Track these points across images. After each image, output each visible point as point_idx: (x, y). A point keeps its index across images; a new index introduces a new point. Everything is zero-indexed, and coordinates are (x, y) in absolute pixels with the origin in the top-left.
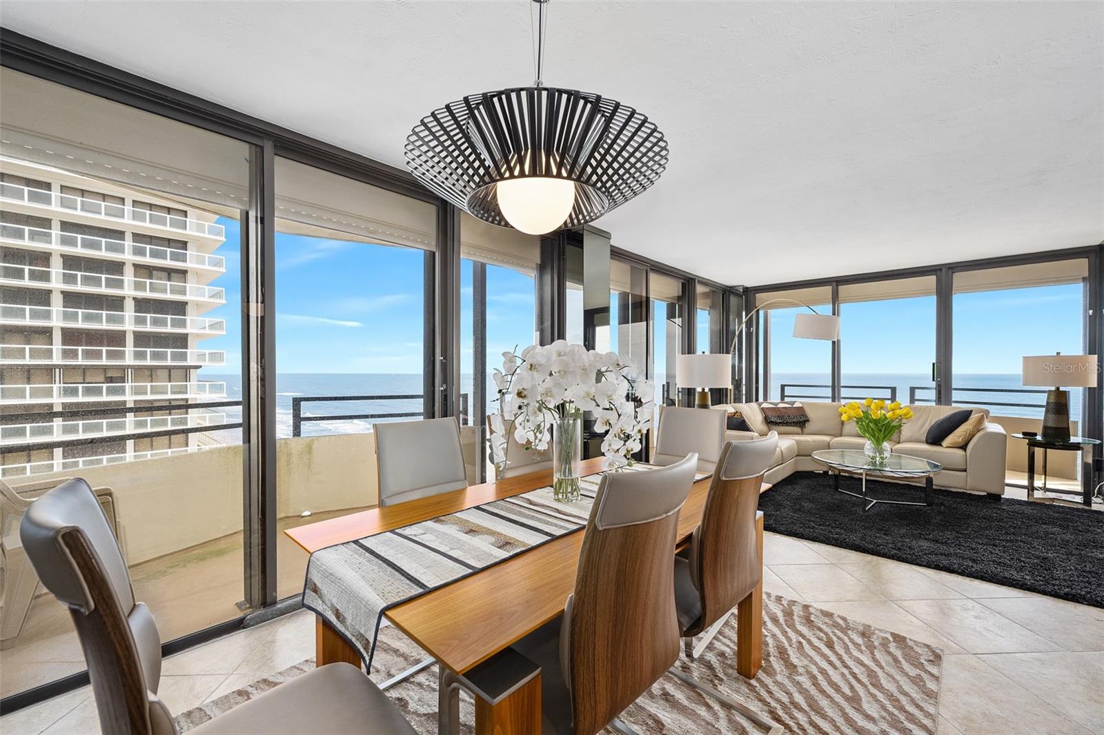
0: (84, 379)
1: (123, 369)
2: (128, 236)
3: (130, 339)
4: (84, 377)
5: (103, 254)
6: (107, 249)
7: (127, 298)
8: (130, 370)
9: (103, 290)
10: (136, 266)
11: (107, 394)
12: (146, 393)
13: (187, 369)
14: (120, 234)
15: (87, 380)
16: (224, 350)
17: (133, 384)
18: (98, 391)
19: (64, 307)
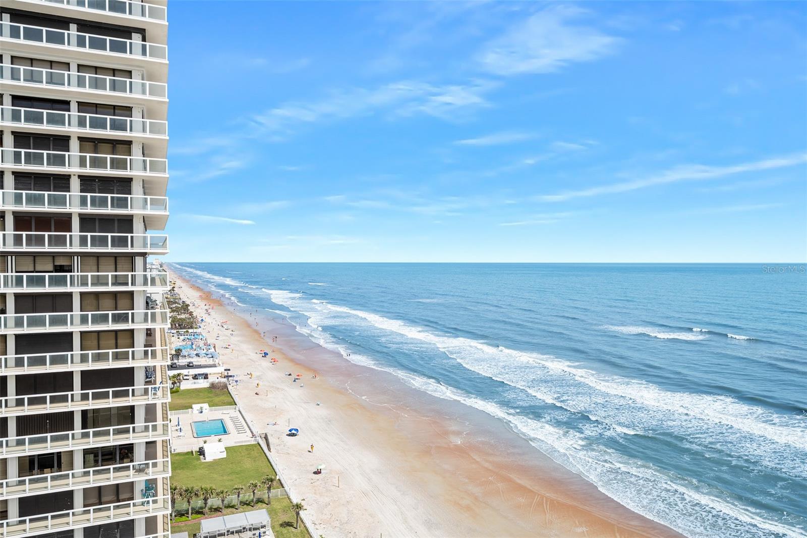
0: (35, 269)
1: (70, 255)
2: (74, 106)
3: (76, 223)
4: (35, 265)
5: (45, 128)
6: (49, 122)
7: (72, 176)
8: (76, 257)
9: (45, 168)
10: (81, 139)
11: (50, 285)
12: (107, 284)
13: (131, 257)
14: (64, 104)
15: (37, 269)
16: (167, 234)
17: (80, 274)
18: (40, 281)
19: (15, 189)
